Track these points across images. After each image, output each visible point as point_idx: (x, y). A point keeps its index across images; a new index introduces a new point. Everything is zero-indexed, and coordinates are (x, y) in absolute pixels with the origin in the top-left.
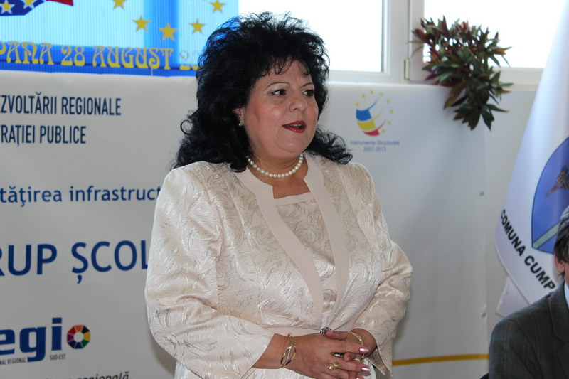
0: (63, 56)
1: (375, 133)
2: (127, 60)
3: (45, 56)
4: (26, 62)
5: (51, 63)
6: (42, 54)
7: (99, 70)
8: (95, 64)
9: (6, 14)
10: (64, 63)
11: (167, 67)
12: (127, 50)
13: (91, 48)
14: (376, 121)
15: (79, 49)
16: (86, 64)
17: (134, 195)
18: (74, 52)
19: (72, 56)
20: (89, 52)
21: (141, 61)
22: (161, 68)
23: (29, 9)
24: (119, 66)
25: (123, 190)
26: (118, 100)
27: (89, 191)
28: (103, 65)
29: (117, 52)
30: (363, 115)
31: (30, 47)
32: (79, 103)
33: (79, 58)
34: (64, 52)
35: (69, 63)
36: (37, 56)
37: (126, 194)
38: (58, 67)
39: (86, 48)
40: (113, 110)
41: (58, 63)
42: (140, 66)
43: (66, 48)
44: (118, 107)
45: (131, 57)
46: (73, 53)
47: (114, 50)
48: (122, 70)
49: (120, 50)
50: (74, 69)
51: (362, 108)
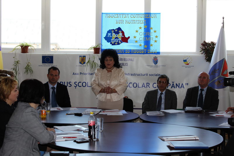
1: (188, 64)
4: (119, 52)
5: (123, 52)
7: (132, 53)
9: (116, 45)
13: (131, 50)
14: (188, 62)
16: (130, 53)
17: (137, 75)
21: (140, 52)
22: (144, 53)
23: (120, 44)
25: (135, 74)
27: (128, 74)
29: (136, 50)
30: (185, 61)
31: (120, 50)
32: (127, 59)
37: (135, 75)
38: (125, 53)
40: (133, 60)
41: (125, 52)
45: (138, 51)
46: (128, 51)
48: (137, 53)
50: (128, 53)
51: (184, 59)
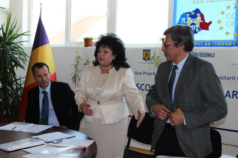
0: (205, 43)
2: (222, 43)
3: (201, 43)
4: (196, 45)
5: (202, 45)
6: (200, 42)
7: (214, 46)
8: (213, 44)
10: (205, 44)
11: (234, 44)
12: (222, 40)
15: (209, 41)
16: (211, 45)
18: (208, 42)
19: (207, 43)
20: (212, 42)
22: (232, 45)
23: (197, 32)
24: (220, 45)
26: (214, 53)
28: (215, 45)
29: (220, 41)
31: (197, 41)
32: (204, 54)
33: (209, 43)
34: (205, 42)
35: (207, 44)
36: (199, 43)
38: (203, 45)
39: (211, 41)
40: (213, 56)
41: (204, 45)
42: (226, 44)
43: (206, 41)
44: (214, 55)
45: (224, 42)
47: (219, 41)
49: (221, 41)
50: (208, 46)
